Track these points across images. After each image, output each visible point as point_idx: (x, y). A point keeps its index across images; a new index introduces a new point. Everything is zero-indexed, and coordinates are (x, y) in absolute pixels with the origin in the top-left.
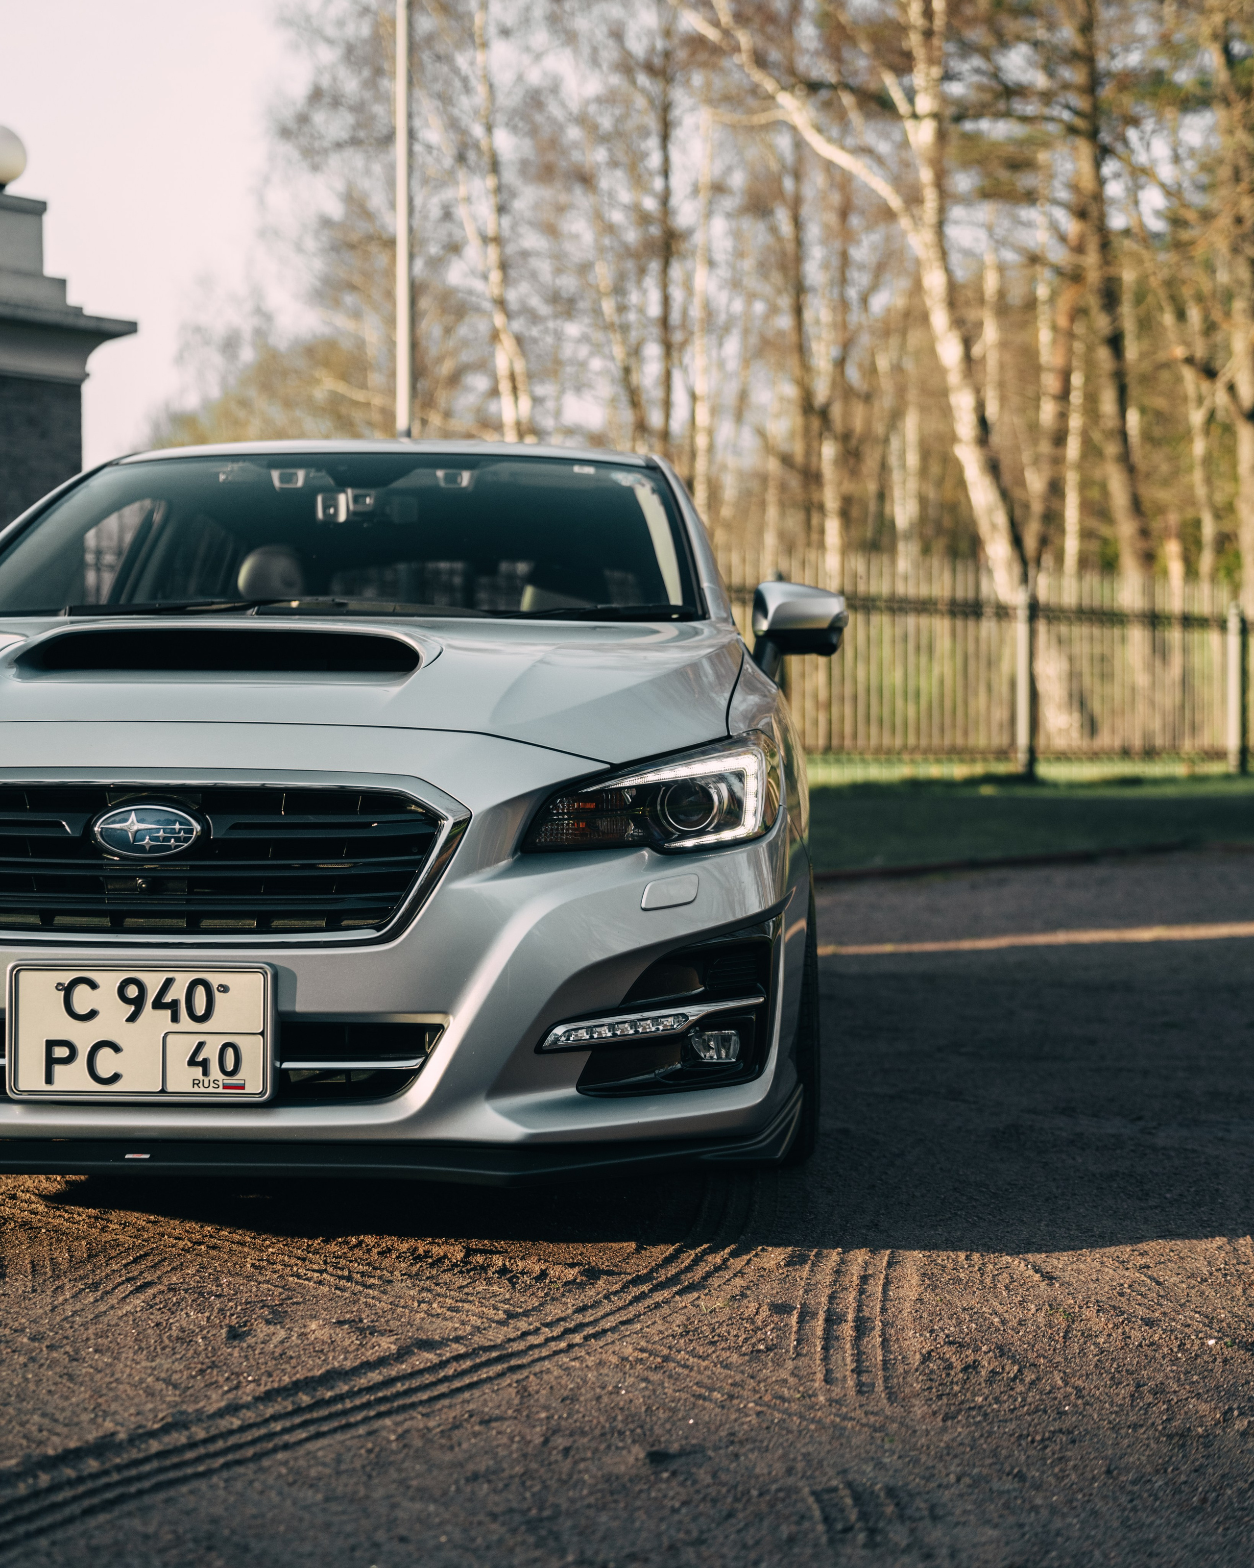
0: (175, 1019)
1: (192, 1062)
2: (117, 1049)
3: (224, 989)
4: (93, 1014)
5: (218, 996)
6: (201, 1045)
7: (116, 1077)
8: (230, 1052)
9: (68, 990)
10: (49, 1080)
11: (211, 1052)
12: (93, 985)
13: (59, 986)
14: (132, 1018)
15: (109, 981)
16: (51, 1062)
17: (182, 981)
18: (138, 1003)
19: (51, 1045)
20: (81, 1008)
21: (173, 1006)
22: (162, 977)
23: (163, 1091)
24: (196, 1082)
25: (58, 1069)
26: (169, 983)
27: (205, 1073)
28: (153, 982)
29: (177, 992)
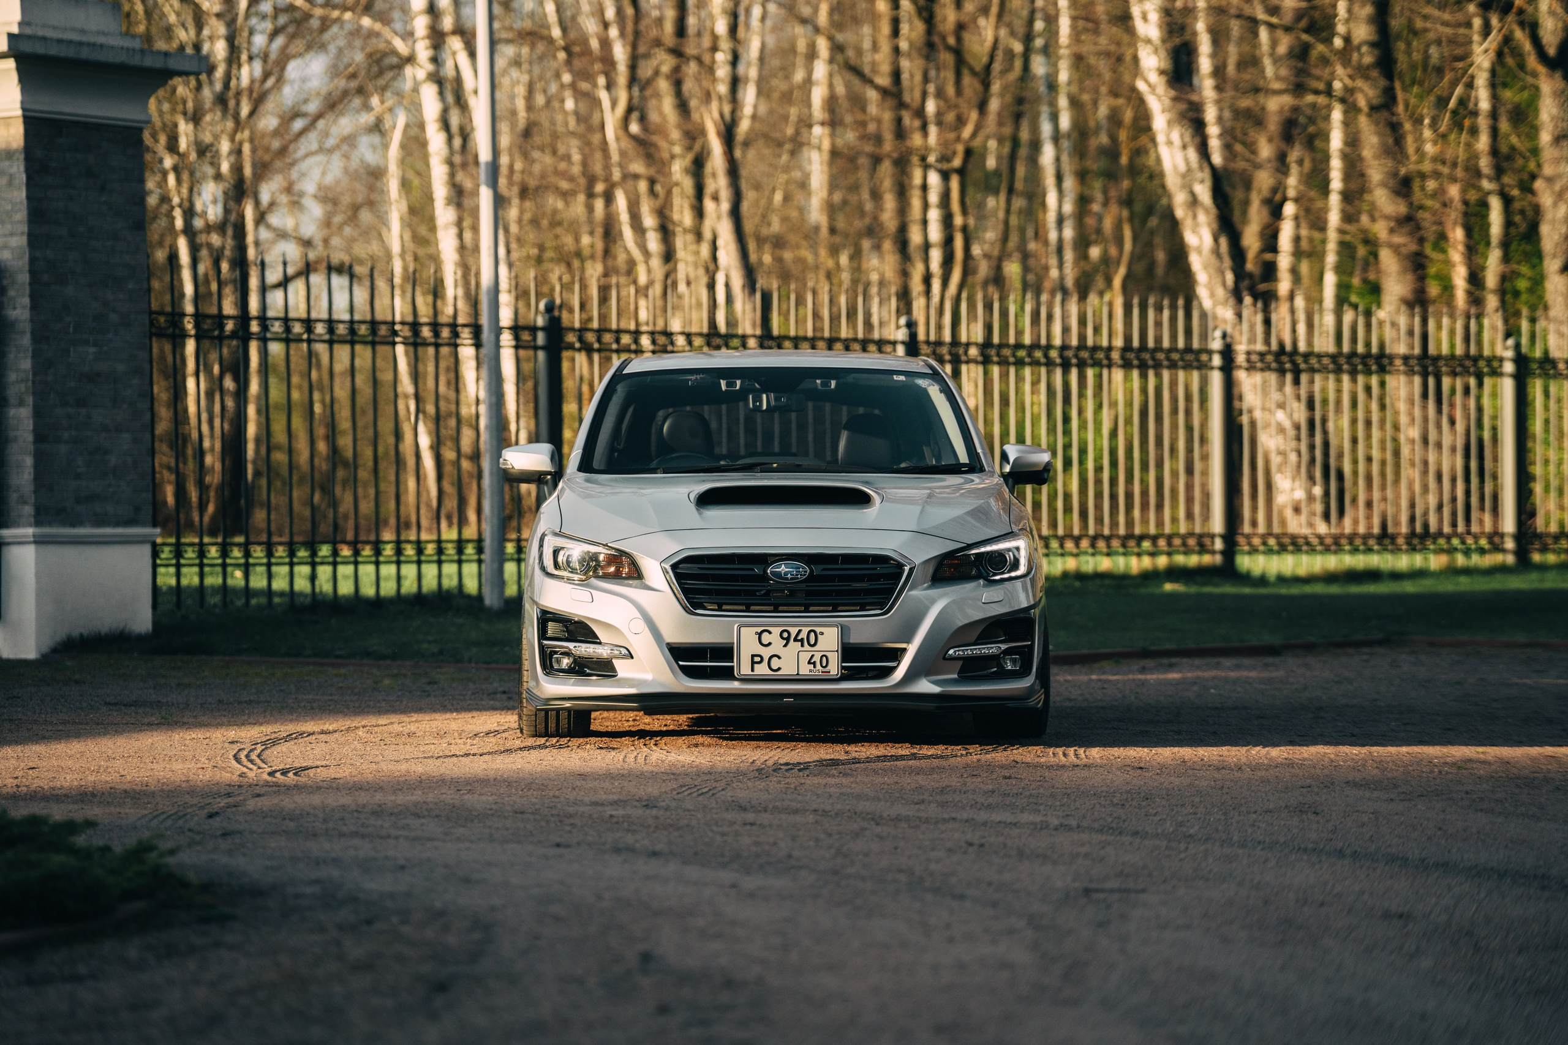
0: (802, 645)
1: (809, 663)
2: (779, 658)
3: (822, 634)
4: (770, 644)
5: (819, 637)
6: (813, 656)
7: (779, 669)
8: (824, 659)
9: (760, 634)
10: (753, 670)
11: (817, 659)
12: (770, 633)
13: (757, 633)
14: (785, 646)
15: (776, 631)
16: (753, 663)
17: (805, 630)
18: (788, 639)
19: (753, 656)
20: (765, 641)
21: (802, 640)
22: (797, 629)
23: (798, 675)
24: (811, 671)
25: (756, 666)
26: (800, 631)
27: (815, 667)
28: (794, 631)
29: (803, 635)
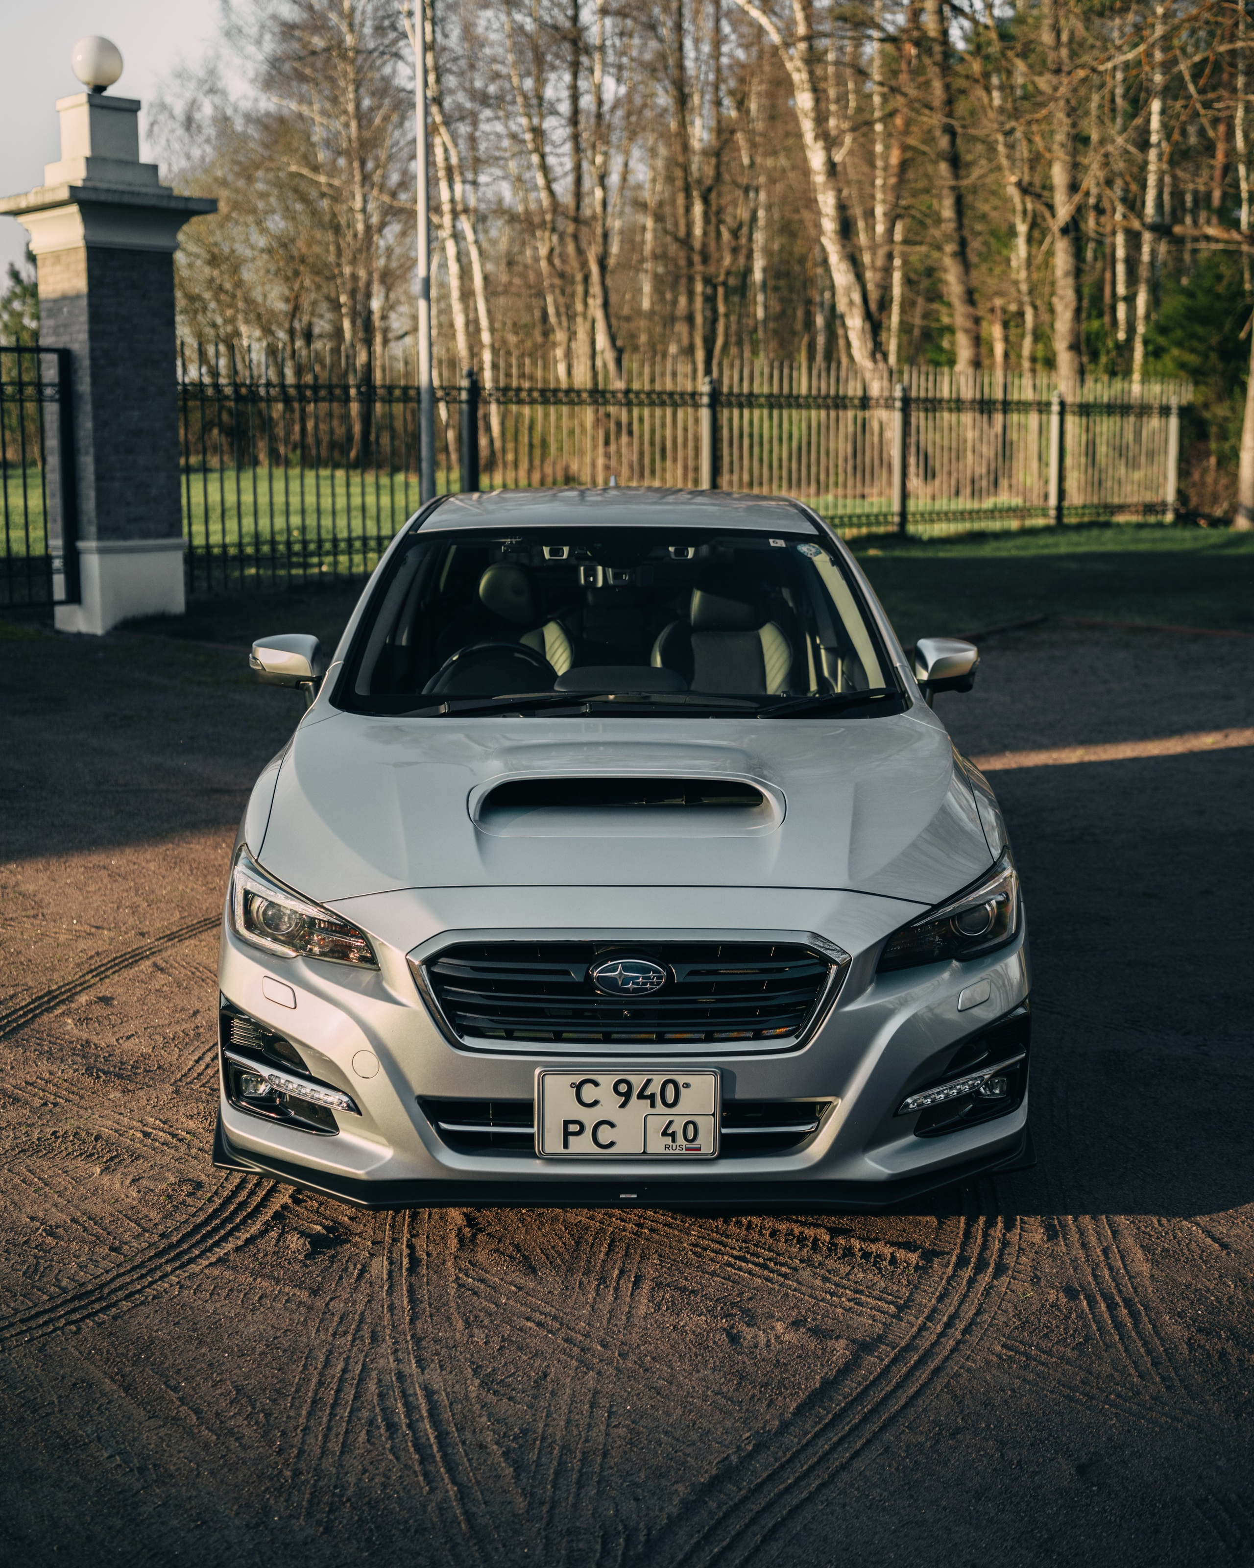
0: (653, 1105)
1: (664, 1134)
2: (612, 1125)
3: (687, 1086)
4: (596, 1103)
5: (682, 1090)
6: (671, 1122)
7: (612, 1144)
8: (691, 1127)
9: (579, 1087)
10: (566, 1146)
11: (677, 1127)
12: (596, 1084)
13: (572, 1085)
14: (623, 1106)
15: (607, 1081)
16: (567, 1134)
17: (658, 1081)
18: (627, 1095)
19: (566, 1123)
20: (587, 1098)
21: (652, 1097)
22: (645, 1078)
23: (644, 1153)
24: (667, 1147)
25: (571, 1139)
26: (649, 1081)
27: (674, 1141)
28: (638, 1081)
29: (655, 1088)
